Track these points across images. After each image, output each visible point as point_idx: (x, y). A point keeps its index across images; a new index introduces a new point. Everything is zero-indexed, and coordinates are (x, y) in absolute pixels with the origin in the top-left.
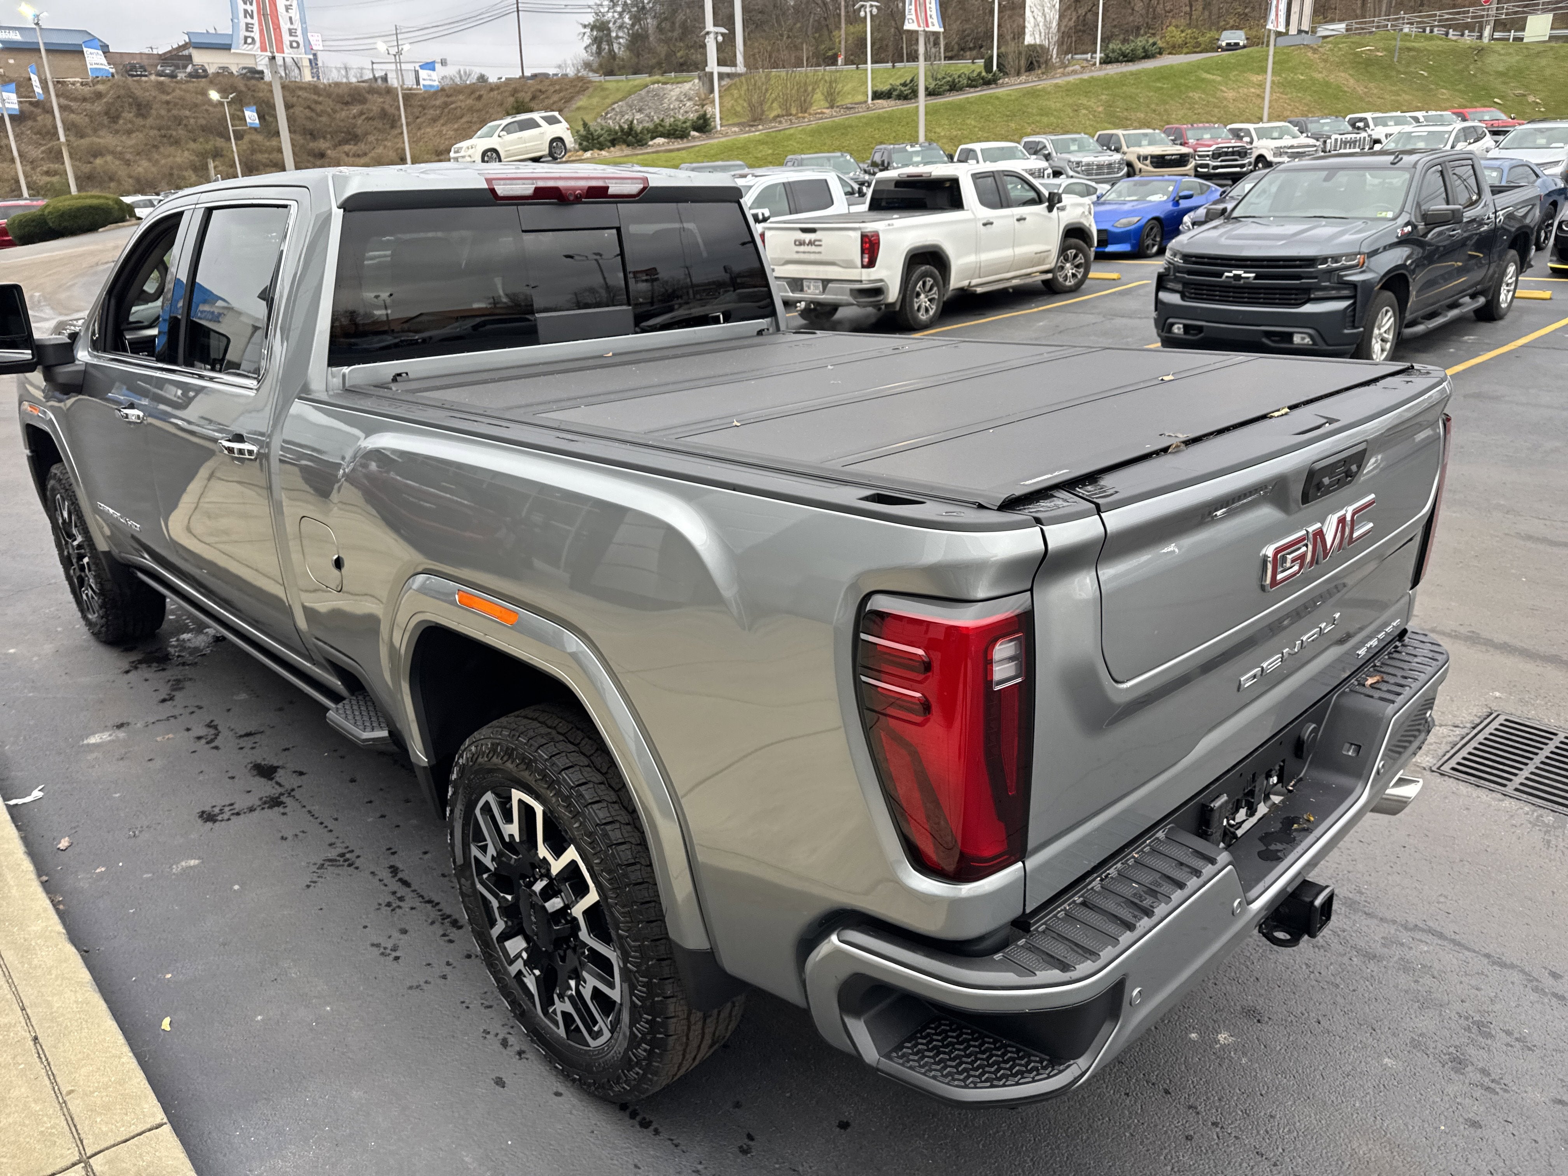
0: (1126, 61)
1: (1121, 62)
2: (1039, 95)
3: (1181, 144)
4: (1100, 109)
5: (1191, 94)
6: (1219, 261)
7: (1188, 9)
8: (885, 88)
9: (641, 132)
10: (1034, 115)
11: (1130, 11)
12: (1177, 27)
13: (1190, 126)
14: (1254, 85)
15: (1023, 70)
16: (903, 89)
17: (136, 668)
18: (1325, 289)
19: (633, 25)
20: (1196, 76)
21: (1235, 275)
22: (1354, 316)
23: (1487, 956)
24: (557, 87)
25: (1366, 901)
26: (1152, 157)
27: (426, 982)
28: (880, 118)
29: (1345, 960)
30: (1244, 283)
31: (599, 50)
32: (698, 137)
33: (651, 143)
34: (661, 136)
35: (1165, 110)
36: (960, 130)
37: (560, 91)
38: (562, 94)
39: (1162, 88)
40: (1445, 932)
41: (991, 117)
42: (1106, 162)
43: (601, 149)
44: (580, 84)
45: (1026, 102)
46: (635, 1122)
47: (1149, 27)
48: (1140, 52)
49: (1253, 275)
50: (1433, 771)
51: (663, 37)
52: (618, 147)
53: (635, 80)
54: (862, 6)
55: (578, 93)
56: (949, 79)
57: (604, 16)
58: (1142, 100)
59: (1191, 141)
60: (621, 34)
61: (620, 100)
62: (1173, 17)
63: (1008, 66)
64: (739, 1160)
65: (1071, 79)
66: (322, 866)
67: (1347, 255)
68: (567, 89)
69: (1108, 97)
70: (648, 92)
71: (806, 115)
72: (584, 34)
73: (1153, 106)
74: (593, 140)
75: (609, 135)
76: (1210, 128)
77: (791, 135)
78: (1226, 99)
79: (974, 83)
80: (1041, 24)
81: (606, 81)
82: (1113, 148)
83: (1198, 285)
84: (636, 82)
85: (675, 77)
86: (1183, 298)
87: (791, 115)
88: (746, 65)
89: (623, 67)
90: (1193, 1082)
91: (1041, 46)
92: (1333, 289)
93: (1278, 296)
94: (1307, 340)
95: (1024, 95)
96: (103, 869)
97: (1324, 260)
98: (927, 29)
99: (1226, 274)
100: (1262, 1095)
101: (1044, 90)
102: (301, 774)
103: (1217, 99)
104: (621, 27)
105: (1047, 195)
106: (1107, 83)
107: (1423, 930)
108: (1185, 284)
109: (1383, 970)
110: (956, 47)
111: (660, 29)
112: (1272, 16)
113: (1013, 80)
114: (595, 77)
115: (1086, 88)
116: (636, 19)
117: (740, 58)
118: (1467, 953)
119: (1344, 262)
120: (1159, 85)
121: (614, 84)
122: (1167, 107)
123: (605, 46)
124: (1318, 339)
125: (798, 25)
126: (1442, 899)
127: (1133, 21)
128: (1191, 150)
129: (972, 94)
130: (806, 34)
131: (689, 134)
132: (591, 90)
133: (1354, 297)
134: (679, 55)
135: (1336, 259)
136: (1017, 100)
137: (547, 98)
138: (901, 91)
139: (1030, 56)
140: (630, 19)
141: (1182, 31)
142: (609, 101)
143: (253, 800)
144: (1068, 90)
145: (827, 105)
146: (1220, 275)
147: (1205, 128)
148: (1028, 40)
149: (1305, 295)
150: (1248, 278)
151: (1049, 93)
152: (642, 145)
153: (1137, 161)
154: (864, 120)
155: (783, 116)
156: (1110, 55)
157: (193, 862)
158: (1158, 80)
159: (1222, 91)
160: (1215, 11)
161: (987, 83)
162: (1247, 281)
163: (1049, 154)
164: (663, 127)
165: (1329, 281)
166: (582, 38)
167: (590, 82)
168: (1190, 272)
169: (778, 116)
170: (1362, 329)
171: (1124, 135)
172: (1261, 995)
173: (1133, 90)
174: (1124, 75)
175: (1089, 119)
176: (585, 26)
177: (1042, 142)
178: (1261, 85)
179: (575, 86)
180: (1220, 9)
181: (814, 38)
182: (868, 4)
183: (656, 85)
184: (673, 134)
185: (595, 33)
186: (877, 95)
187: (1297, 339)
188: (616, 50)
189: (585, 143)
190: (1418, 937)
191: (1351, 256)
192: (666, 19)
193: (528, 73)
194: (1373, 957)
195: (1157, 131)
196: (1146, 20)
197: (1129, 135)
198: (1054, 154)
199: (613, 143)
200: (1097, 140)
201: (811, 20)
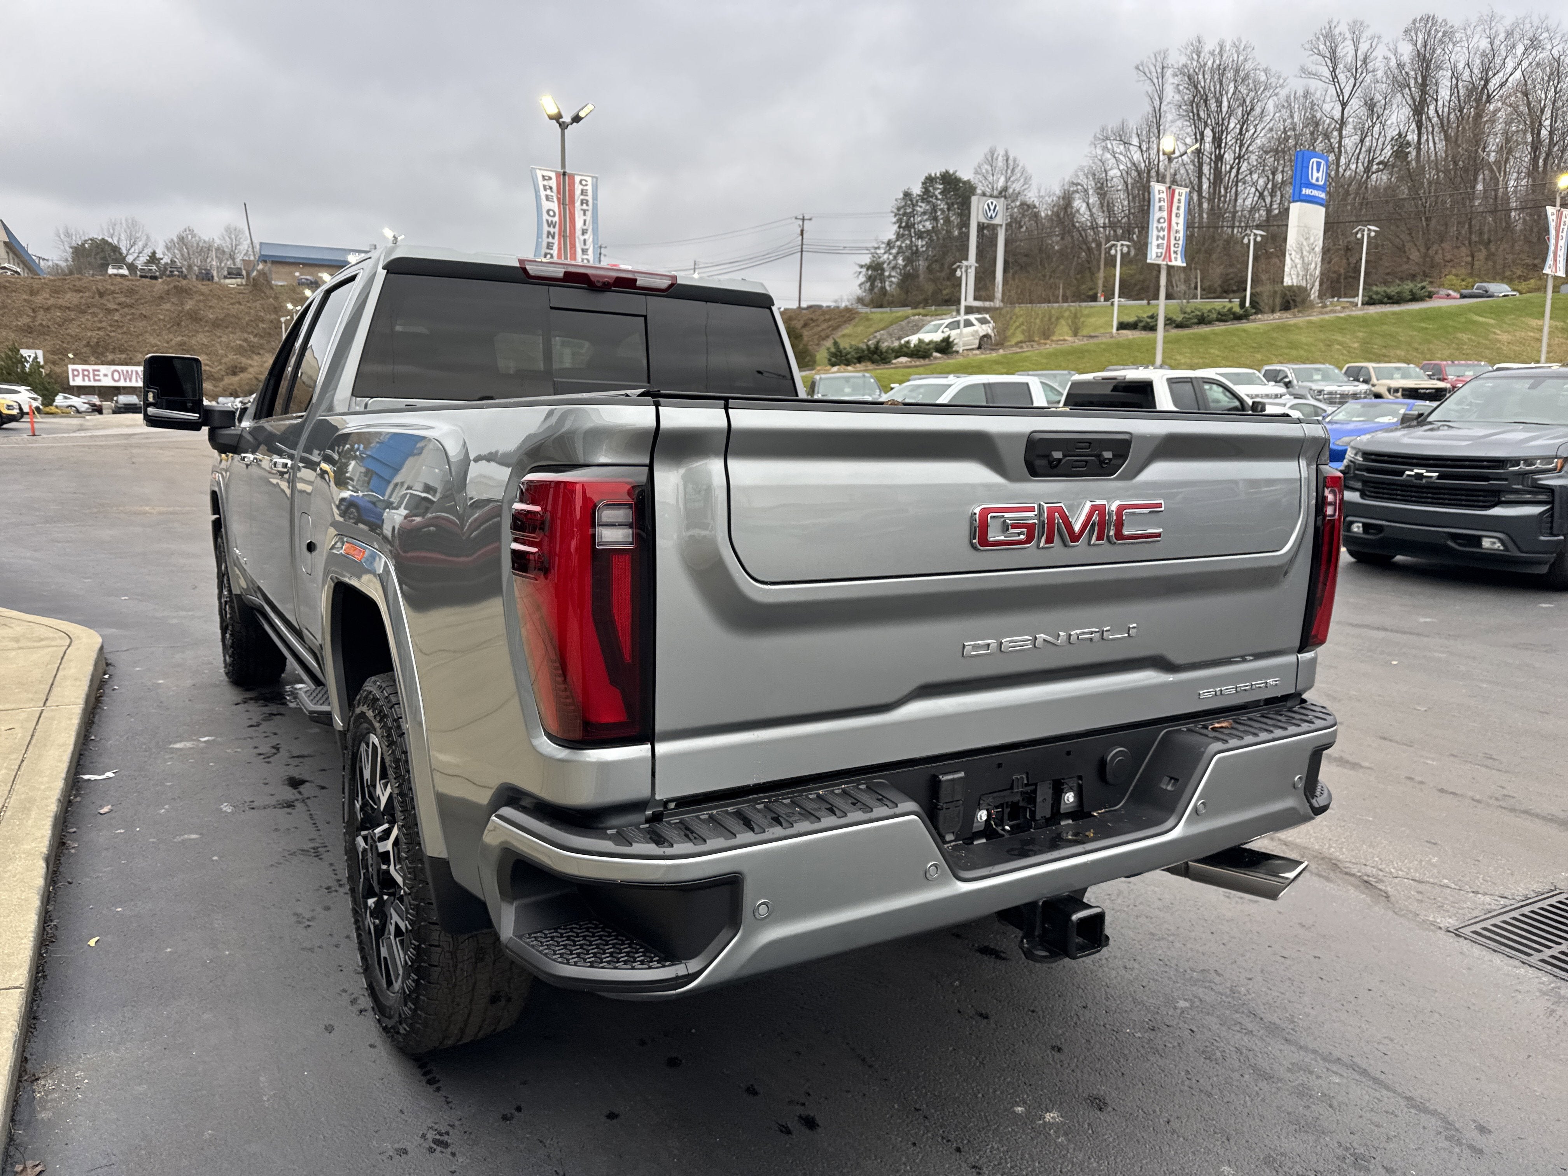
0: (1390, 303)
1: (1386, 304)
2: (1289, 330)
3: (1439, 379)
4: (1356, 345)
5: (1459, 335)
6: (1400, 460)
7: (1469, 259)
8: (1132, 319)
9: (886, 352)
10: (1282, 347)
11: (1405, 260)
12: (1457, 275)
13: (1450, 362)
14: (1532, 329)
15: (1278, 308)
16: (1149, 320)
17: (245, 702)
18: (1517, 492)
19: (905, 266)
20: (1466, 318)
21: (1416, 474)
22: (1552, 522)
23: (1409, 1099)
24: (827, 317)
25: (1293, 1030)
26: (1404, 390)
27: (320, 947)
28: (1119, 345)
29: (1236, 1075)
30: (1427, 482)
31: (872, 287)
32: (939, 358)
33: (894, 361)
34: (904, 356)
35: (1429, 349)
36: (1202, 358)
37: (830, 320)
38: (830, 323)
39: (1426, 328)
40: (1370, 1070)
41: (1236, 348)
42: (1351, 392)
43: (847, 365)
44: (848, 315)
45: (1275, 335)
46: (424, 1079)
47: (1426, 275)
48: (1407, 295)
49: (1437, 474)
50: (1449, 931)
51: (932, 277)
52: (863, 364)
53: (898, 312)
54: (1113, 245)
55: (845, 322)
56: (1198, 313)
57: (880, 257)
58: (1403, 339)
59: (1450, 377)
60: (893, 274)
61: (883, 329)
62: (1453, 267)
63: (1262, 304)
64: (496, 1124)
65: (1327, 317)
66: (293, 854)
67: (1543, 458)
68: (835, 319)
69: (1365, 335)
70: (909, 323)
71: (1048, 341)
72: (860, 273)
73: (1416, 345)
74: (841, 356)
75: (856, 353)
76: (1474, 366)
77: (1027, 357)
78: (1500, 341)
79: (1222, 317)
80: (1299, 266)
81: (872, 313)
82: (1361, 379)
83: (1377, 484)
84: (899, 314)
85: (936, 310)
86: (1363, 496)
87: (1034, 341)
88: (1003, 301)
89: (892, 302)
90: (993, 1147)
91: (1299, 288)
92: (1529, 493)
93: (1464, 497)
94: (1498, 545)
95: (1273, 329)
96: (122, 831)
97: (1516, 462)
98: (1170, 264)
99: (1407, 473)
100: (1061, 1172)
101: (1296, 326)
102: (323, 788)
103: (1490, 340)
104: (894, 268)
105: (1251, 404)
106: (1364, 322)
107: (1346, 1066)
108: (1365, 482)
109: (1273, 1090)
110: (1219, 289)
111: (929, 269)
112: (1550, 260)
113: (1266, 316)
114: (864, 310)
115: (1342, 326)
116: (909, 261)
117: (999, 294)
118: (1385, 1092)
119: (1539, 465)
120: (1423, 325)
121: (879, 315)
122: (1431, 346)
123: (878, 284)
124: (1511, 545)
125: (1062, 267)
126: (1386, 1041)
127: (1409, 269)
128: (1448, 386)
129: (1220, 327)
130: (1069, 275)
131: (931, 355)
132: (857, 320)
133: (1551, 502)
134: (945, 292)
135: (1529, 461)
136: (1265, 333)
137: (817, 326)
138: (1147, 323)
139: (1286, 294)
140: (904, 260)
141: (1463, 280)
142: (872, 330)
143: (273, 801)
144: (1322, 326)
145: (1070, 333)
146: (1401, 473)
147: (1468, 366)
148: (1287, 281)
149: (1495, 498)
150: (1431, 477)
151: (1301, 328)
152: (886, 363)
153: (1387, 393)
154: (1103, 346)
155: (1025, 342)
156: (1374, 297)
157: (194, 836)
158: (1422, 320)
159: (1495, 333)
160: (1500, 261)
161: (1238, 318)
162: (1429, 480)
163: (1290, 382)
164: (909, 348)
165: (1522, 484)
166: (858, 276)
167: (858, 313)
168: (1369, 470)
169: (1021, 342)
170: (1562, 538)
171: (1374, 368)
172: (1117, 1088)
173: (1394, 329)
174: (1385, 315)
175: (1343, 354)
176: (862, 266)
177: (1283, 371)
178: (1541, 330)
179: (843, 316)
180: (1505, 259)
181: (1076, 279)
182: (1119, 244)
183: (917, 317)
184: (916, 355)
185: (870, 272)
186: (1122, 326)
187: (1486, 543)
188: (888, 288)
189: (834, 359)
190: (1335, 1069)
191: (1548, 459)
192: (936, 261)
193: (804, 305)
194: (1268, 1077)
195: (1412, 366)
196: (1423, 268)
197: (1379, 368)
198: (1295, 382)
199: (860, 360)
200: (1345, 373)
201: (1074, 264)
